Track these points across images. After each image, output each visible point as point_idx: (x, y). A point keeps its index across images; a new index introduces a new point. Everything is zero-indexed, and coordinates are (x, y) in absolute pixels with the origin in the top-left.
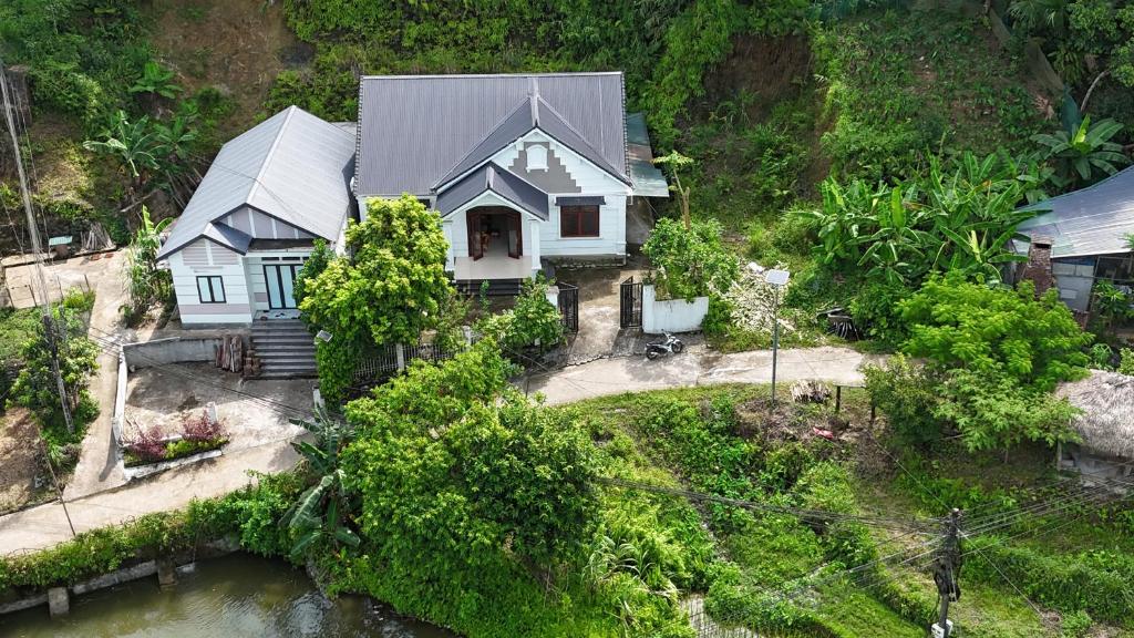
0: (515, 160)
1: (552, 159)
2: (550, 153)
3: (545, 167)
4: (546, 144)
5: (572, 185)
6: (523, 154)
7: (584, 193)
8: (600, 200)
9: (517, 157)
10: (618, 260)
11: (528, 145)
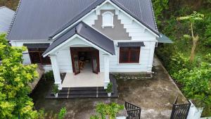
0: (95, 21)
1: (116, 21)
2: (115, 17)
3: (112, 25)
5: (127, 36)
8: (142, 44)
9: (97, 19)
10: (148, 75)
11: (102, 11)
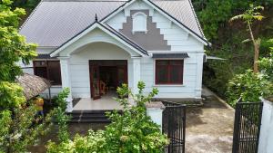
0: (124, 24)
1: (151, 24)
2: (149, 19)
3: (145, 29)
4: (147, 12)
5: (165, 45)
6: (130, 19)
7: (174, 50)
8: (186, 55)
9: (125, 21)
10: (196, 102)
11: (133, 12)
